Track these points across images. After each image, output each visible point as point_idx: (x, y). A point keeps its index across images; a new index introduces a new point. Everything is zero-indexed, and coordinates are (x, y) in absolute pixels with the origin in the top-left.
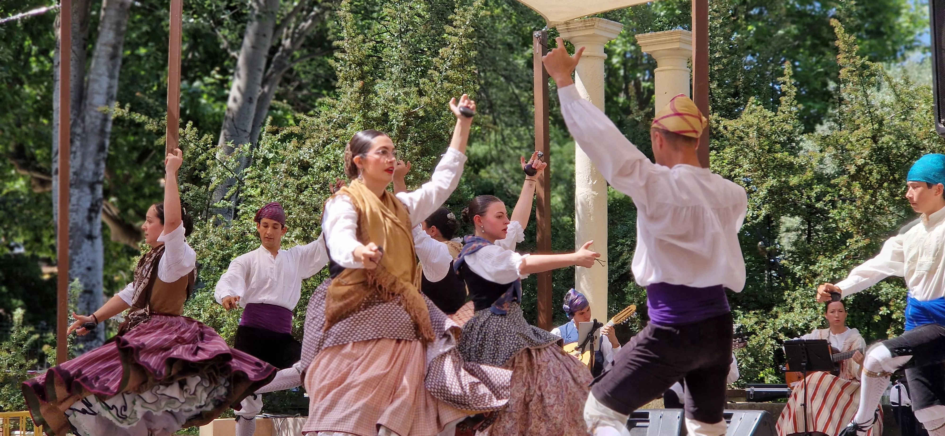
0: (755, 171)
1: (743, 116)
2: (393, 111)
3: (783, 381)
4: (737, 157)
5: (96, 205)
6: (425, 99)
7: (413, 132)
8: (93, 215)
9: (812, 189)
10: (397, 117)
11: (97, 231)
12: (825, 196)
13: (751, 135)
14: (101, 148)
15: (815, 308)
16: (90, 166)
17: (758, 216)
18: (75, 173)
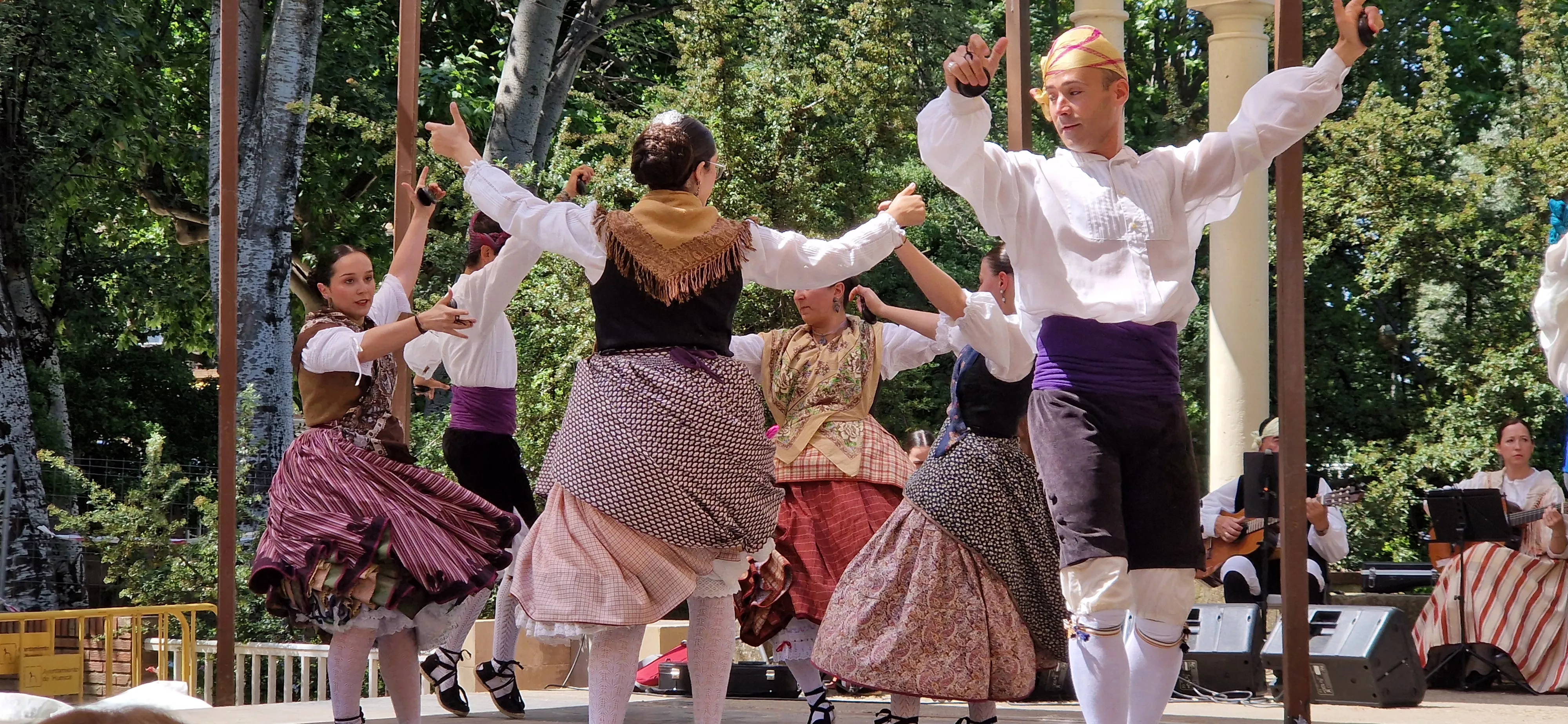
0: (1378, 207)
1: (1357, 114)
2: (773, 107)
3: (1425, 558)
4: (1347, 185)
5: (282, 266)
6: (826, 88)
7: (806, 142)
8: (276, 282)
9: (1474, 237)
10: (778, 118)
11: (283, 309)
12: (1496, 248)
13: (1371, 147)
14: (289, 171)
15: (1479, 437)
16: (271, 200)
17: (1382, 283)
18: (246, 213)
